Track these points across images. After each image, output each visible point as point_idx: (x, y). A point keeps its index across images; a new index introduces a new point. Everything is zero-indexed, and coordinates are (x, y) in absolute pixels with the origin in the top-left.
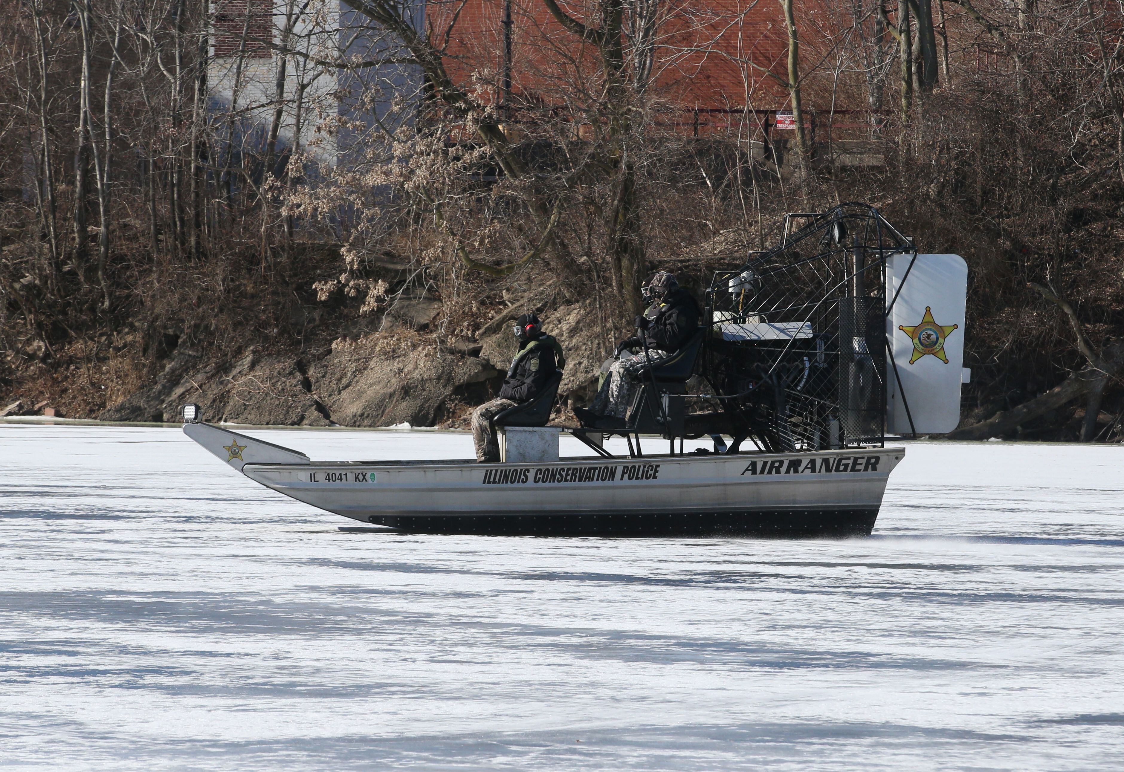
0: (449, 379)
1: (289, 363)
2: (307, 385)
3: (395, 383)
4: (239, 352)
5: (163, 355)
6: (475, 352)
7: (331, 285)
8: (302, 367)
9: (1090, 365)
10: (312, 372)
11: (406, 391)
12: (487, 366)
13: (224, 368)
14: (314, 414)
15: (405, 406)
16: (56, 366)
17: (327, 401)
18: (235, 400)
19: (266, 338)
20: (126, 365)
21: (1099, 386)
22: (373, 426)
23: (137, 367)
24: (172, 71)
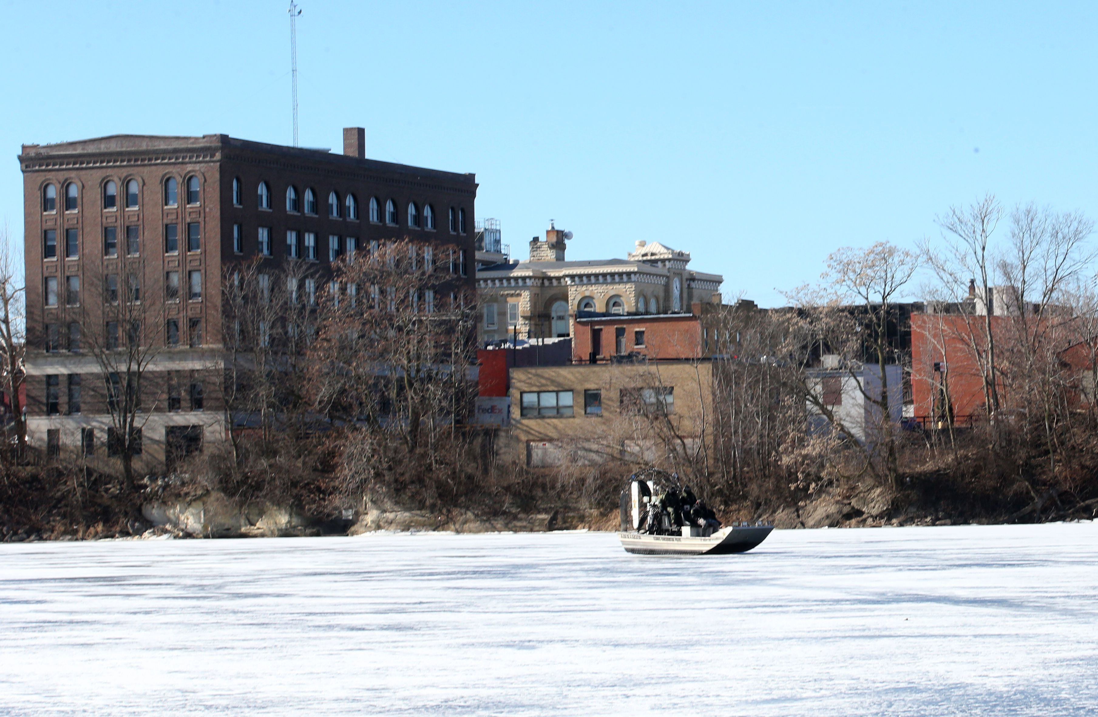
0: (841, 512)
1: (793, 509)
2: (798, 516)
3: (824, 515)
4: (779, 507)
5: (757, 508)
6: (850, 504)
7: (795, 485)
8: (797, 511)
9: (1036, 500)
10: (800, 512)
11: (828, 517)
12: (853, 508)
13: (774, 512)
14: (799, 525)
15: (827, 522)
16: (727, 513)
17: (804, 521)
18: (776, 522)
19: (787, 502)
20: (746, 512)
21: (1039, 506)
22: (817, 528)
23: (750, 512)
24: (759, 418)
